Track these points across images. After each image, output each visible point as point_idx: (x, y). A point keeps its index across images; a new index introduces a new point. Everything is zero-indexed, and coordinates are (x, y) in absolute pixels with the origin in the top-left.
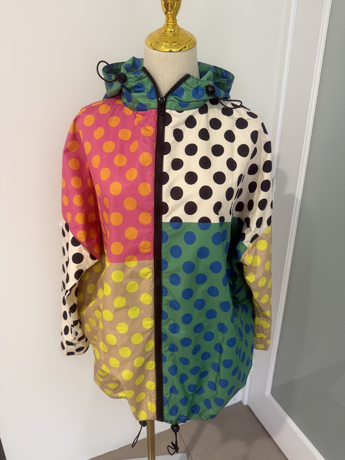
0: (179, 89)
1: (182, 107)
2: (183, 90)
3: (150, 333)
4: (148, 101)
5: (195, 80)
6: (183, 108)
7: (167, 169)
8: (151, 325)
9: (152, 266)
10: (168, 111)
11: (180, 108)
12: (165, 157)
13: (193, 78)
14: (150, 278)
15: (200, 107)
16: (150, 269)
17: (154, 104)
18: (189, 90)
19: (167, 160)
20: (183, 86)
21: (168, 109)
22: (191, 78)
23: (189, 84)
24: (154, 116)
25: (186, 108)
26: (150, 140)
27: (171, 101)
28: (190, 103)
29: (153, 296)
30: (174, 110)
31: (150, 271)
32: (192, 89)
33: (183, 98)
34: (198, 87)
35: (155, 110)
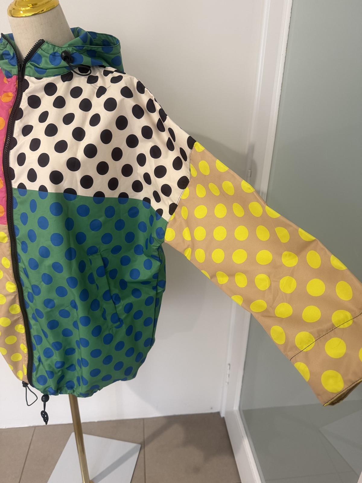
0: (36, 55)
1: (40, 74)
2: (40, 57)
3: (13, 297)
4: (10, 68)
5: (50, 46)
6: (42, 75)
7: (17, 135)
8: (14, 289)
9: (7, 231)
10: (26, 77)
11: (38, 75)
12: (17, 122)
13: (47, 44)
14: (7, 243)
15: (62, 74)
16: (6, 233)
17: (15, 71)
18: (46, 57)
19: (18, 125)
20: (39, 51)
21: (26, 75)
22: (46, 44)
23: (45, 50)
24: (14, 83)
25: (45, 75)
26: (7, 105)
27: (29, 68)
28: (47, 70)
29: (11, 261)
30: (33, 76)
31: (6, 235)
32: (49, 55)
33: (40, 65)
34: (55, 53)
35: (16, 76)
